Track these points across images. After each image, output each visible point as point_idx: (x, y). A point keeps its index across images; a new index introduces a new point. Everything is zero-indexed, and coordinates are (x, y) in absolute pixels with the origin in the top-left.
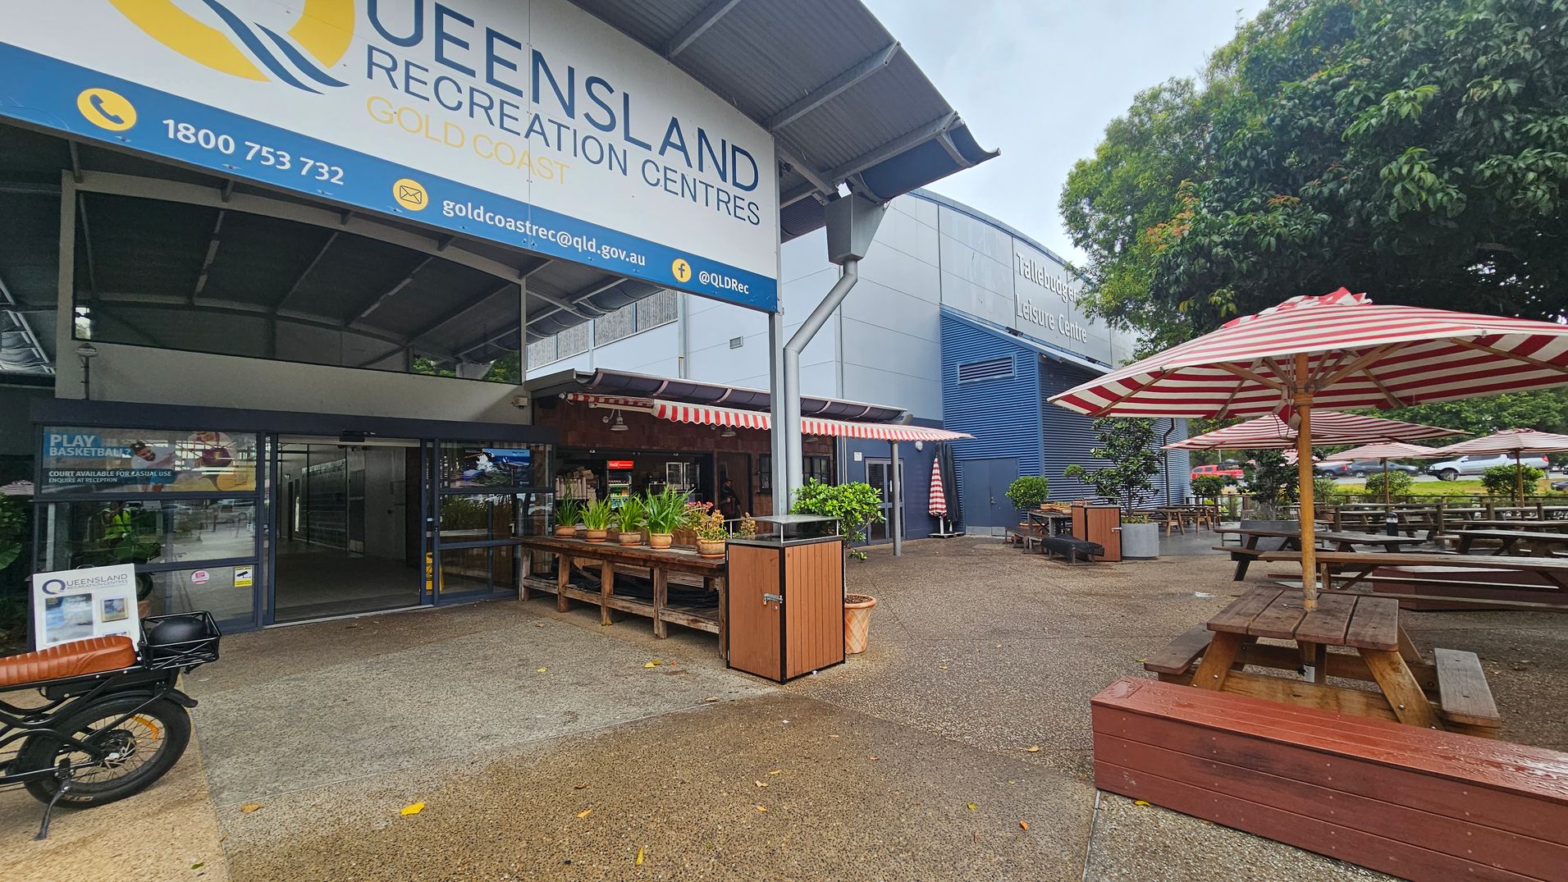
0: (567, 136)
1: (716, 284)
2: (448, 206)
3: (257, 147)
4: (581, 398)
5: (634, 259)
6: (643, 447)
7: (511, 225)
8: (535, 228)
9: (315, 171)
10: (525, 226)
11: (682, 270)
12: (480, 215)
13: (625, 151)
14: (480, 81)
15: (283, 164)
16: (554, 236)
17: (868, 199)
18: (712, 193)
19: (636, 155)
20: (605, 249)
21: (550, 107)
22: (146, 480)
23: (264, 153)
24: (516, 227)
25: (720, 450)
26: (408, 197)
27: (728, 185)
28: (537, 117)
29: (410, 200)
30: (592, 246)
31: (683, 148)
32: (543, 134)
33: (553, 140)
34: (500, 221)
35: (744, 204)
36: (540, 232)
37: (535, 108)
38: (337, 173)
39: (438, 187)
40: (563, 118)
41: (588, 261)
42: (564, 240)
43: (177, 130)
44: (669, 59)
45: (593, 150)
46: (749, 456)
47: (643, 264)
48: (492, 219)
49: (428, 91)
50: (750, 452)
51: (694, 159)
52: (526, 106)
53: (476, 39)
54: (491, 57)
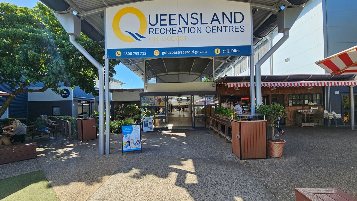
0: (187, 29)
1: (228, 52)
2: (163, 53)
3: (135, 52)
4: (222, 84)
5: (203, 52)
6: (246, 94)
8: (180, 52)
9: (142, 54)
10: (178, 52)
11: (217, 51)
12: (169, 53)
13: (201, 27)
14: (168, 26)
15: (138, 54)
16: (184, 52)
17: (295, 7)
18: (227, 28)
19: (204, 27)
20: (196, 52)
21: (183, 24)
23: (136, 53)
24: (176, 53)
25: (272, 94)
26: (156, 53)
27: (233, 24)
28: (180, 28)
30: (193, 52)
31: (218, 20)
32: (181, 31)
33: (183, 31)
34: (173, 53)
35: (239, 27)
36: (181, 52)
37: (179, 26)
38: (145, 53)
39: (161, 50)
40: (186, 26)
41: (192, 56)
42: (186, 53)
43: (125, 54)
45: (193, 30)
46: (284, 95)
47: (206, 53)
48: (171, 53)
49: (159, 32)
50: (284, 93)
51: (221, 21)
52: (178, 27)
53: (167, 18)
54: (170, 20)
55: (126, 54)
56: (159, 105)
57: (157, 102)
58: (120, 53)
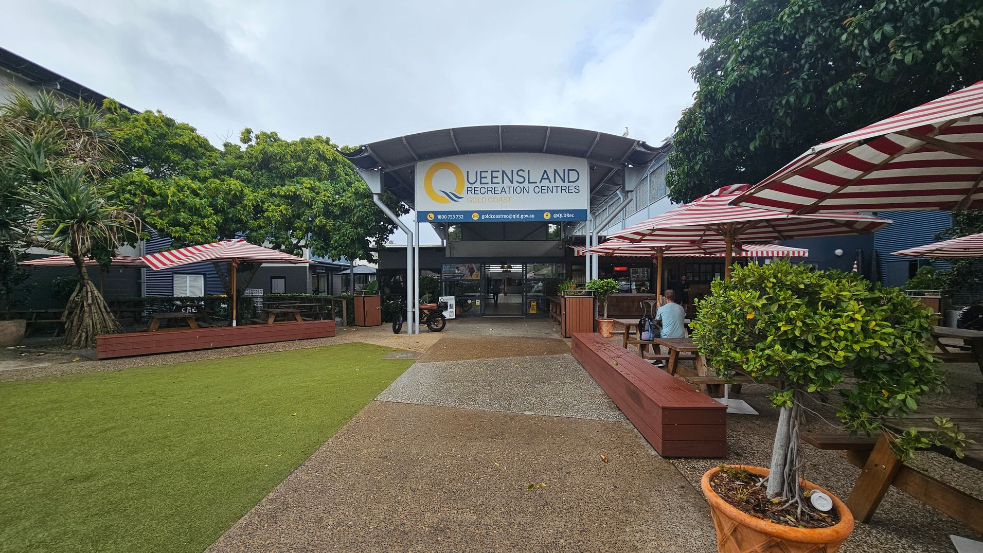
0: (511, 189)
1: (560, 217)
2: (483, 217)
3: (450, 216)
5: (531, 216)
7: (497, 217)
9: (459, 217)
10: (500, 216)
11: (547, 215)
12: (490, 216)
13: (528, 187)
14: (490, 185)
15: (454, 218)
16: (508, 216)
18: (559, 189)
19: (532, 186)
20: (522, 216)
21: (507, 183)
22: (458, 276)
27: (567, 184)
28: (503, 187)
29: (475, 217)
30: (518, 216)
31: (548, 178)
32: (505, 191)
33: (507, 192)
34: (495, 217)
35: (573, 188)
36: (504, 216)
37: (503, 185)
38: (462, 216)
39: (481, 213)
40: (510, 185)
41: (517, 220)
42: (510, 216)
44: (544, 153)
45: (518, 190)
47: (534, 217)
49: (479, 192)
51: (552, 180)
52: (501, 186)
53: (488, 175)
54: (492, 177)
55: (440, 217)
56: (470, 278)
57: (467, 272)
58: (432, 215)
